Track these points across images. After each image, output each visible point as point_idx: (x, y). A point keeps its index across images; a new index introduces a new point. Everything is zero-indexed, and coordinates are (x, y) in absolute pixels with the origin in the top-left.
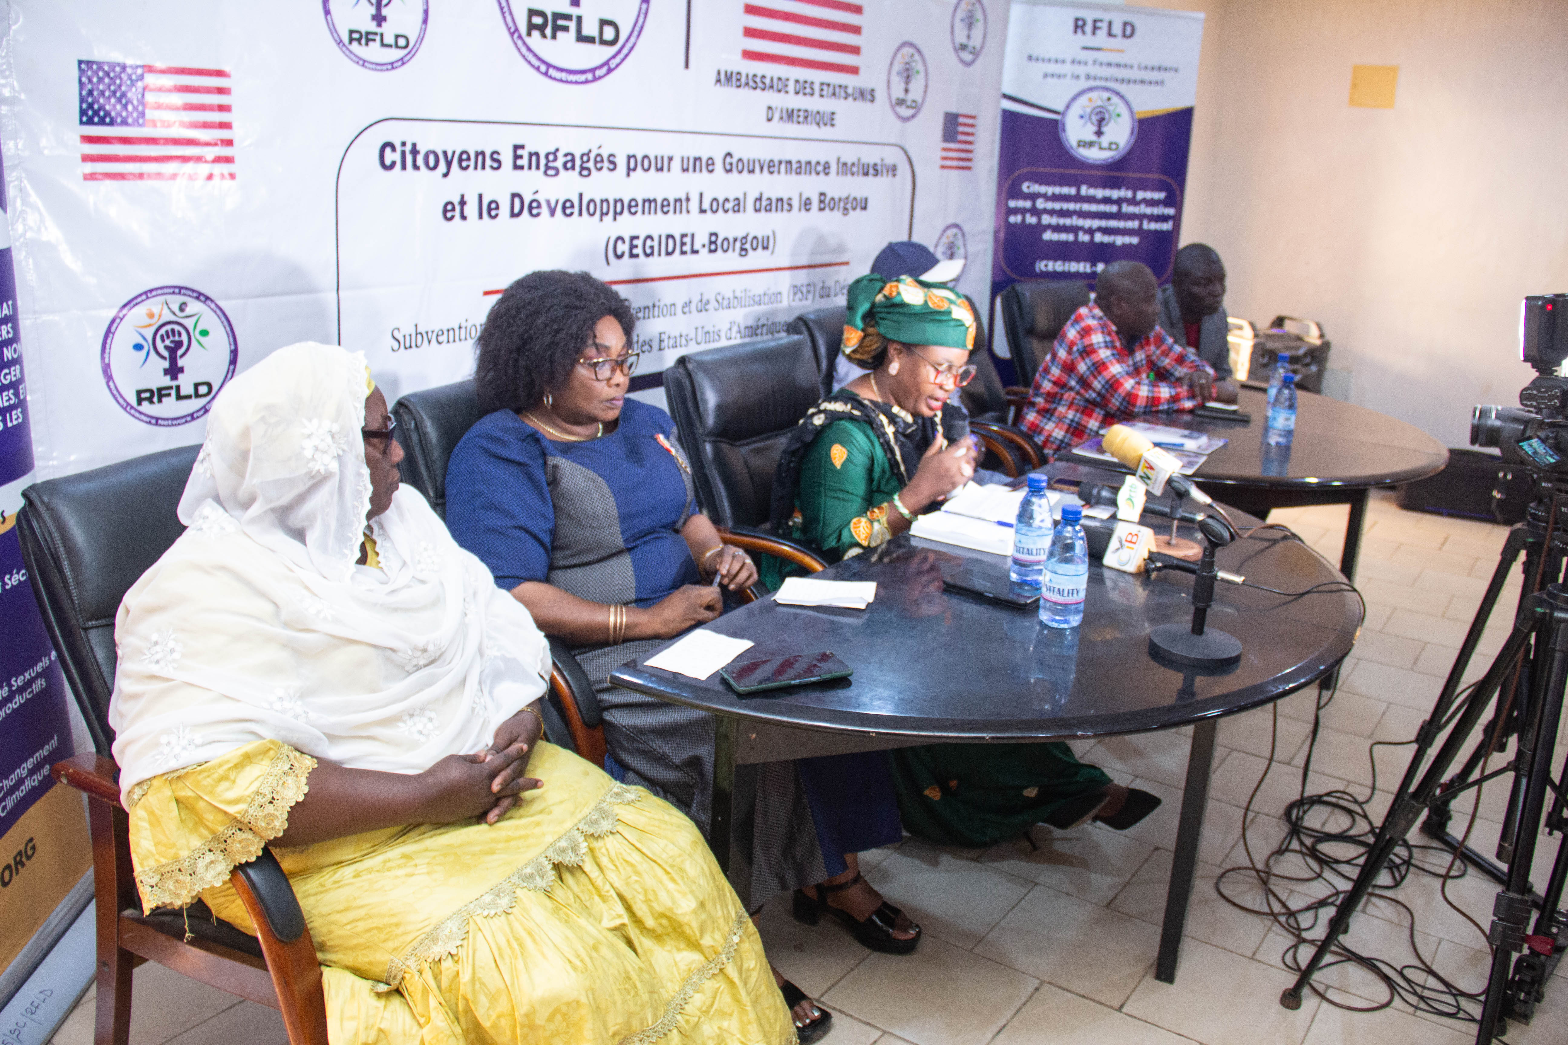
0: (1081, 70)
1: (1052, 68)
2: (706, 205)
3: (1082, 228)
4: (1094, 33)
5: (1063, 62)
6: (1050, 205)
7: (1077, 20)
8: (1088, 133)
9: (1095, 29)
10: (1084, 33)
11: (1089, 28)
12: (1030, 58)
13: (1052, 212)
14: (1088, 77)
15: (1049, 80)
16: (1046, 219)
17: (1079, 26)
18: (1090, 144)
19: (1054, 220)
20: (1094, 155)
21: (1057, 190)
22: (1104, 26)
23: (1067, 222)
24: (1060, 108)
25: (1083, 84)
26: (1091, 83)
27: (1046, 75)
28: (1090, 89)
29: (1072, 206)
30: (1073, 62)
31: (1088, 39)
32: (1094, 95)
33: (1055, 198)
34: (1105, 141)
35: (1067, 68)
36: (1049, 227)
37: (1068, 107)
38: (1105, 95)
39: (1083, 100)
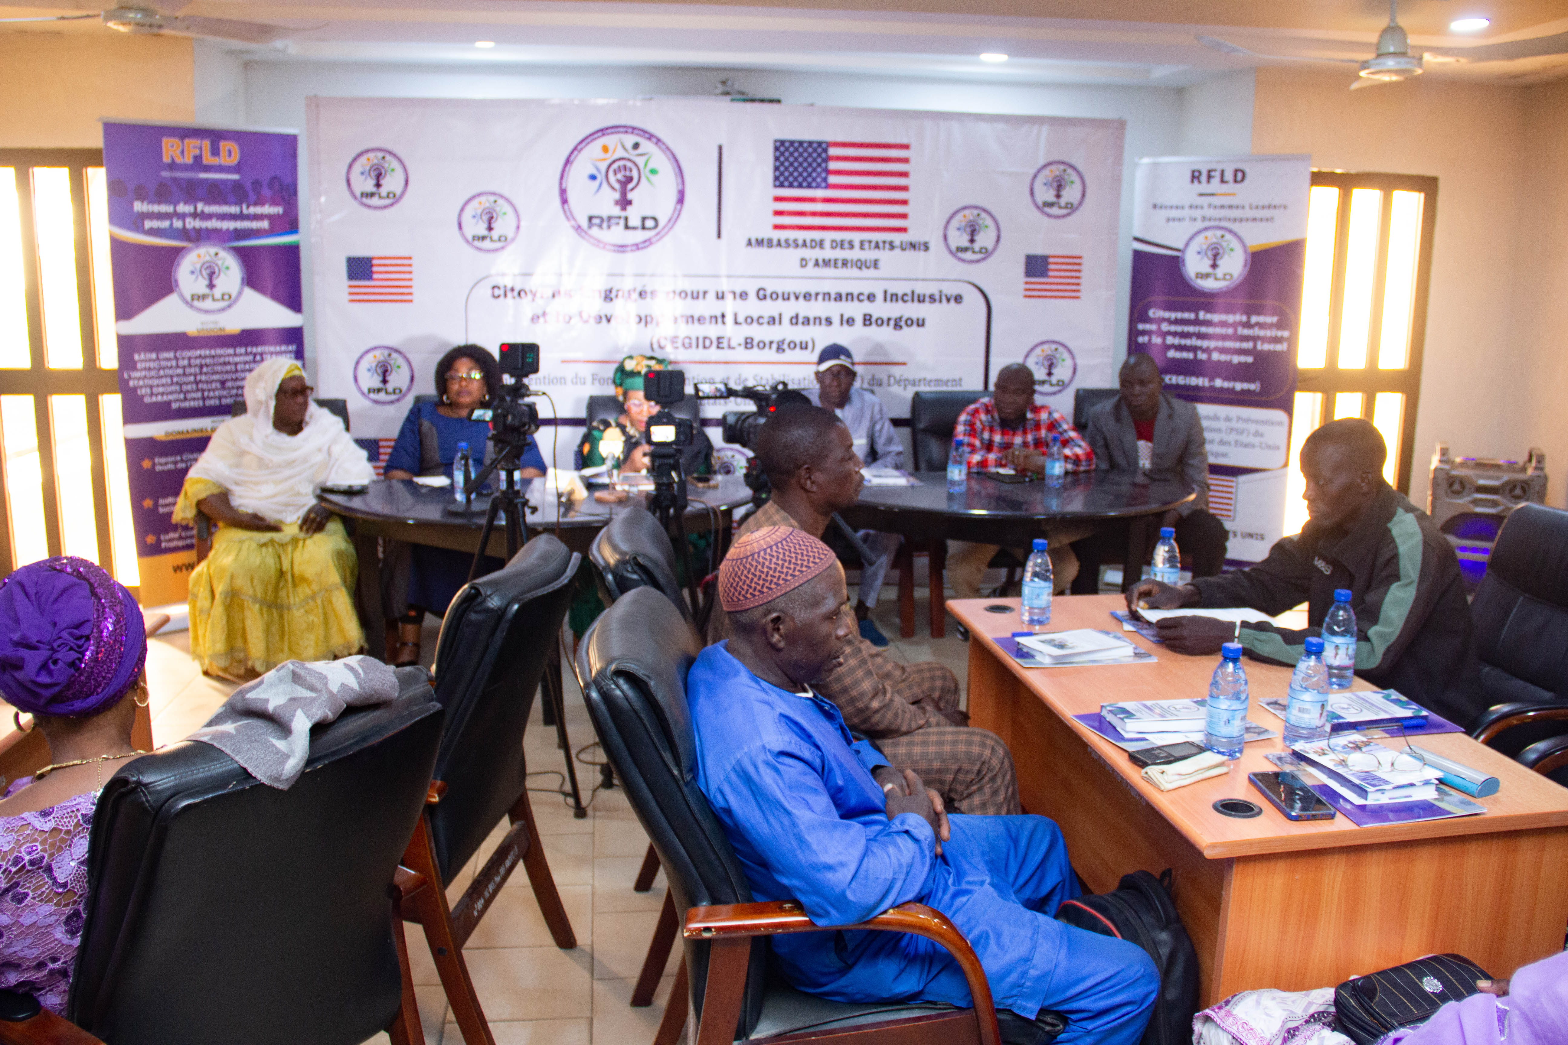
0: (1197, 213)
1: (1174, 213)
2: (741, 319)
3: (1200, 348)
4: (1208, 181)
5: (1183, 207)
6: (1173, 328)
7: (1193, 172)
8: (1204, 266)
9: (1209, 177)
10: (1199, 182)
11: (1204, 178)
12: (1155, 206)
13: (1174, 334)
14: (1204, 219)
15: (1171, 223)
16: (1170, 340)
17: (1195, 176)
18: (1206, 276)
19: (1176, 341)
20: (1209, 285)
21: (1179, 315)
22: (1217, 174)
23: (1187, 342)
24: (1180, 245)
25: (1200, 225)
26: (1207, 224)
27: (1168, 220)
28: (1206, 229)
29: (1191, 329)
30: (1191, 207)
31: (1204, 187)
32: (1209, 234)
33: (1177, 322)
34: (1219, 272)
35: (1186, 213)
36: (1173, 346)
37: (1187, 245)
38: (1219, 233)
39: (1200, 239)
